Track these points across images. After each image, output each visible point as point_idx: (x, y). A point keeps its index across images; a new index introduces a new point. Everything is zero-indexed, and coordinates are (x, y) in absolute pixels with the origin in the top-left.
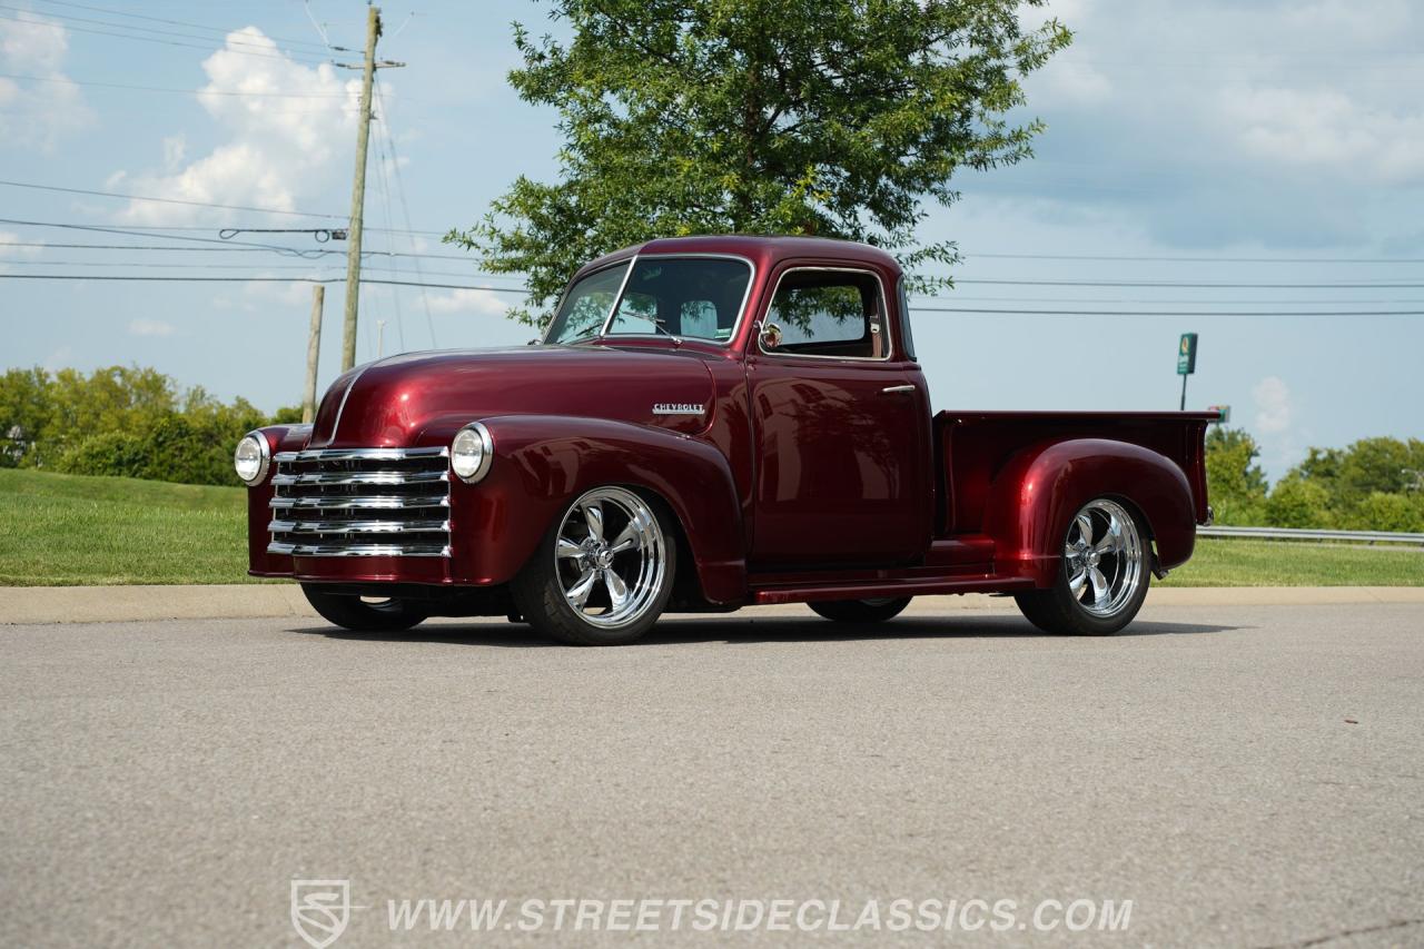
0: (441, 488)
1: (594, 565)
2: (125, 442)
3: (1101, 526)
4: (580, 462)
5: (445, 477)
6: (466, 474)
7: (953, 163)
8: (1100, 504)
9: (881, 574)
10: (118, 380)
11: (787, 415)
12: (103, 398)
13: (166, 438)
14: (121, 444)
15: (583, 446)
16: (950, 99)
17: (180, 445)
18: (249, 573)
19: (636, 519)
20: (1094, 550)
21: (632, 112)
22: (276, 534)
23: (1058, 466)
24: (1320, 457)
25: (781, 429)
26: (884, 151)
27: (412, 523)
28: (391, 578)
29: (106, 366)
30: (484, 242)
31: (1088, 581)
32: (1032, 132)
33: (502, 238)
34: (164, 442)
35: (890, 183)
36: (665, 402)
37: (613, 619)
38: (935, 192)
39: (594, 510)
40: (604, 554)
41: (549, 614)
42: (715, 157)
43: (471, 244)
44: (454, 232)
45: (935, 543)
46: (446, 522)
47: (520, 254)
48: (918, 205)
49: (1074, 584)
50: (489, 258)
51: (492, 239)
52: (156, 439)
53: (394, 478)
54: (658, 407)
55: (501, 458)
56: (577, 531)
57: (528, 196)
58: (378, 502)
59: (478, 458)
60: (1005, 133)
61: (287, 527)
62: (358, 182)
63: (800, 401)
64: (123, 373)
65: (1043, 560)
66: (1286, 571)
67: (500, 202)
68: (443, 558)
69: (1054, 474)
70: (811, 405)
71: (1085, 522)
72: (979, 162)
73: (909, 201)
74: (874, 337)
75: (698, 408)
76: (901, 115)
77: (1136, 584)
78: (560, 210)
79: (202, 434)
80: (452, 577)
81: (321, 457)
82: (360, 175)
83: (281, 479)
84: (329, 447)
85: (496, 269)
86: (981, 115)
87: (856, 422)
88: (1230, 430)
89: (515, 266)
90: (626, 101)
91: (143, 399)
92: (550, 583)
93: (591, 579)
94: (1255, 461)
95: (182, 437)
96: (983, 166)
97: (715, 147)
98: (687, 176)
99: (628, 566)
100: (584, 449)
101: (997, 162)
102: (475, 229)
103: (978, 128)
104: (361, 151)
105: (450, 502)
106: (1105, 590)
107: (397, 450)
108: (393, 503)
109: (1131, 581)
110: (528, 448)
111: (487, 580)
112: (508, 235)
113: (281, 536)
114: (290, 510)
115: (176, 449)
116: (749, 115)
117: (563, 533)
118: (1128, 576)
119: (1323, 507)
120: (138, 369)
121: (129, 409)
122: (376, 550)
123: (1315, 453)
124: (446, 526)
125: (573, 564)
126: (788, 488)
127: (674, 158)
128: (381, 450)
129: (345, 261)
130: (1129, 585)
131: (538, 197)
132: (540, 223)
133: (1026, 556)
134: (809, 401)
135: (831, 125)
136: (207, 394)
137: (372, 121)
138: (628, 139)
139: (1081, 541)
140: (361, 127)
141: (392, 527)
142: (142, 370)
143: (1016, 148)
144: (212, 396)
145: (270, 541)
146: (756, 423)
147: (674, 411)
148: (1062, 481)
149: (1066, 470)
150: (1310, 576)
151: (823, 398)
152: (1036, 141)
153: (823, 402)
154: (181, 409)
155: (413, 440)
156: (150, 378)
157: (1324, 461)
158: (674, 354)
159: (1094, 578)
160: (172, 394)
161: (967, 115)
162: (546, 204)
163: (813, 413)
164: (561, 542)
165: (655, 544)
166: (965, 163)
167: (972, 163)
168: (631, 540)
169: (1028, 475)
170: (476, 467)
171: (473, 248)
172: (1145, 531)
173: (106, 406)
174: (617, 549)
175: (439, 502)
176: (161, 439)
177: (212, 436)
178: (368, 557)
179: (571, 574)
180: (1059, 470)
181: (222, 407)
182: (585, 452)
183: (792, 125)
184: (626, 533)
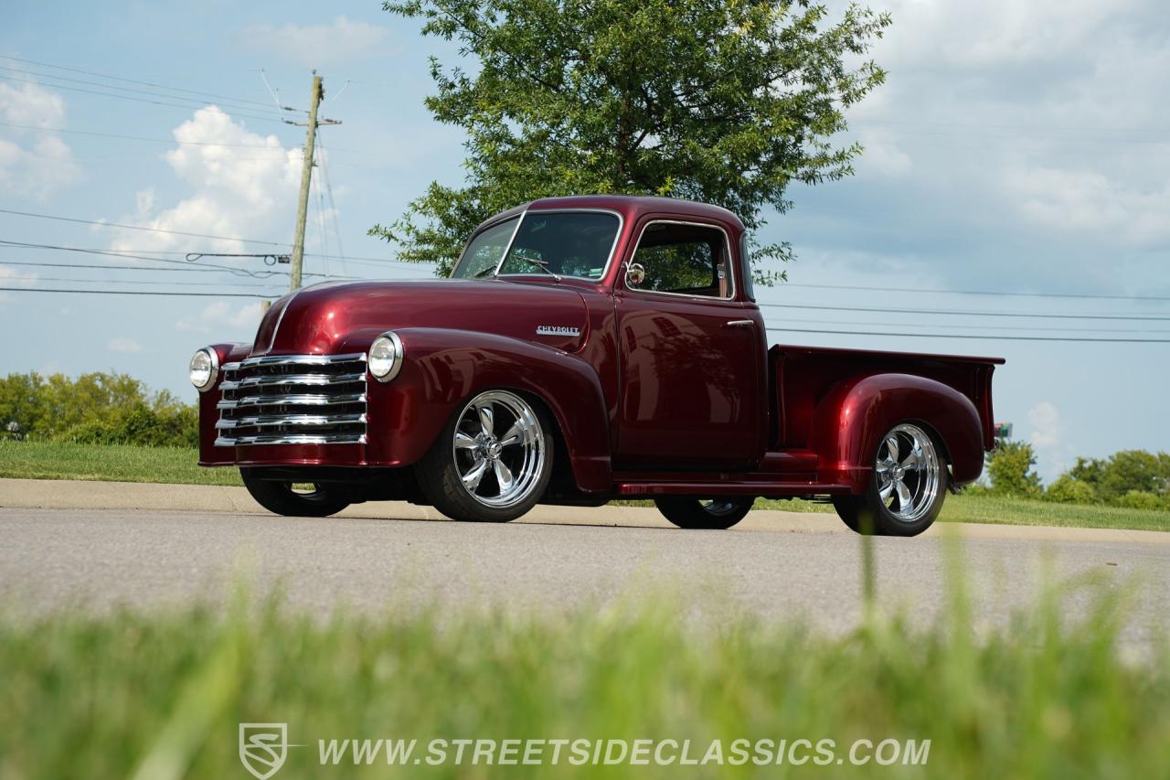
0: (359, 387)
1: (485, 455)
2: (102, 430)
3: (905, 448)
4: (475, 368)
5: (363, 378)
6: (380, 374)
7: (788, 177)
8: (905, 428)
9: (722, 477)
10: (99, 384)
11: (648, 348)
12: (85, 397)
13: (137, 427)
14: (100, 432)
15: (479, 356)
16: (786, 124)
17: (149, 432)
18: (199, 464)
19: (522, 420)
20: (900, 466)
21: (525, 131)
22: (222, 430)
23: (870, 396)
24: (1086, 465)
25: (642, 360)
26: (732, 166)
27: (335, 417)
28: (316, 462)
29: (90, 373)
30: (402, 236)
31: (894, 493)
32: (852, 154)
33: (417, 233)
34: (135, 430)
35: (736, 194)
36: (546, 325)
37: (500, 500)
38: (772, 201)
39: (485, 410)
40: (493, 446)
41: (447, 492)
42: (592, 168)
43: (390, 237)
44: (377, 227)
45: (768, 454)
46: (363, 415)
47: (431, 247)
48: (759, 213)
49: (884, 494)
50: (405, 250)
51: (408, 234)
52: (128, 428)
53: (321, 380)
54: (541, 329)
55: (410, 362)
56: (472, 425)
57: (439, 198)
58: (307, 399)
59: (391, 362)
60: (831, 153)
61: (231, 424)
62: (301, 216)
63: (659, 334)
64: (102, 378)
65: (857, 471)
66: (1058, 516)
67: (417, 204)
68: (360, 444)
69: (867, 401)
70: (671, 338)
71: (893, 444)
72: (809, 178)
73: (752, 210)
74: (721, 282)
75: (574, 331)
76: (745, 136)
77: (935, 494)
78: (465, 212)
79: (167, 424)
80: (366, 460)
81: (261, 363)
82: (303, 211)
83: (229, 385)
84: (268, 355)
85: (410, 258)
86: (811, 138)
87: (704, 356)
88: (1012, 442)
89: (427, 256)
90: (522, 122)
91: (120, 399)
92: (449, 467)
93: (482, 468)
94: (1032, 468)
95: (150, 426)
96: (812, 181)
97: (593, 160)
98: (570, 183)
99: (514, 458)
100: (479, 359)
101: (824, 178)
102: (395, 225)
103: (809, 149)
104: (304, 191)
105: (367, 399)
106: (908, 501)
107: (323, 357)
108: (319, 400)
109: (931, 492)
110: (433, 355)
111: (396, 462)
112: (422, 232)
113: (226, 433)
114: (234, 410)
115: (145, 436)
116: (621, 136)
117: (460, 427)
118: (928, 487)
119: (1089, 501)
120: (116, 375)
121: (107, 408)
122: (304, 439)
123: (1082, 462)
124: (363, 418)
125: (468, 454)
126: (646, 410)
127: (559, 167)
128: (311, 356)
129: (288, 280)
130: (929, 496)
131: (447, 199)
132: (448, 222)
133: (843, 466)
134: (667, 336)
135: (688, 143)
136: (172, 396)
137: (314, 168)
138: (523, 154)
139: (890, 458)
140: (304, 172)
141: (318, 420)
142: (119, 375)
143: (839, 166)
144: (176, 398)
145: (217, 437)
146: (623, 356)
147: (554, 333)
148: (873, 409)
149: (877, 400)
150: (1079, 521)
151: (680, 333)
152: (855, 161)
153: (679, 337)
154: (151, 407)
155: (337, 348)
156: (126, 383)
157: (1090, 468)
158: (554, 287)
159: (899, 490)
160: (143, 396)
161: (800, 139)
162: (453, 206)
163: (670, 347)
164: (458, 435)
165: (537, 442)
166: (797, 178)
167: (803, 179)
168: (517, 436)
169: (846, 400)
170: (389, 368)
171: (392, 240)
172: (943, 453)
173: (88, 404)
174: (504, 443)
175: (357, 399)
176: (133, 428)
177: (174, 426)
178: (298, 445)
179: (466, 463)
180: (871, 398)
181: (185, 406)
182: (481, 362)
183: (656, 145)
184: (513, 431)
